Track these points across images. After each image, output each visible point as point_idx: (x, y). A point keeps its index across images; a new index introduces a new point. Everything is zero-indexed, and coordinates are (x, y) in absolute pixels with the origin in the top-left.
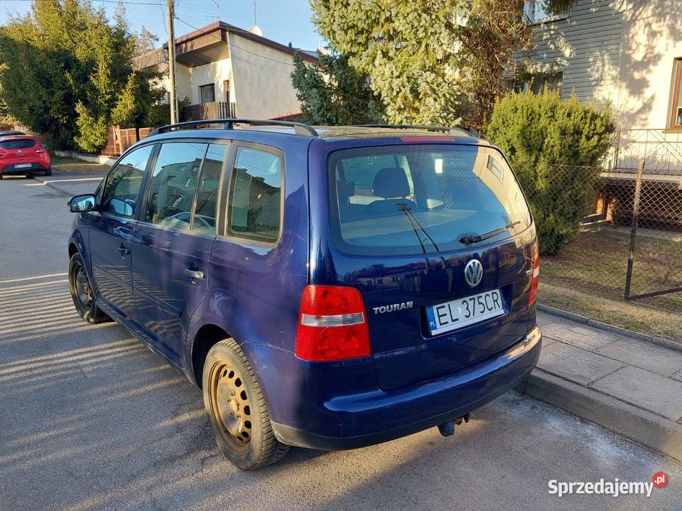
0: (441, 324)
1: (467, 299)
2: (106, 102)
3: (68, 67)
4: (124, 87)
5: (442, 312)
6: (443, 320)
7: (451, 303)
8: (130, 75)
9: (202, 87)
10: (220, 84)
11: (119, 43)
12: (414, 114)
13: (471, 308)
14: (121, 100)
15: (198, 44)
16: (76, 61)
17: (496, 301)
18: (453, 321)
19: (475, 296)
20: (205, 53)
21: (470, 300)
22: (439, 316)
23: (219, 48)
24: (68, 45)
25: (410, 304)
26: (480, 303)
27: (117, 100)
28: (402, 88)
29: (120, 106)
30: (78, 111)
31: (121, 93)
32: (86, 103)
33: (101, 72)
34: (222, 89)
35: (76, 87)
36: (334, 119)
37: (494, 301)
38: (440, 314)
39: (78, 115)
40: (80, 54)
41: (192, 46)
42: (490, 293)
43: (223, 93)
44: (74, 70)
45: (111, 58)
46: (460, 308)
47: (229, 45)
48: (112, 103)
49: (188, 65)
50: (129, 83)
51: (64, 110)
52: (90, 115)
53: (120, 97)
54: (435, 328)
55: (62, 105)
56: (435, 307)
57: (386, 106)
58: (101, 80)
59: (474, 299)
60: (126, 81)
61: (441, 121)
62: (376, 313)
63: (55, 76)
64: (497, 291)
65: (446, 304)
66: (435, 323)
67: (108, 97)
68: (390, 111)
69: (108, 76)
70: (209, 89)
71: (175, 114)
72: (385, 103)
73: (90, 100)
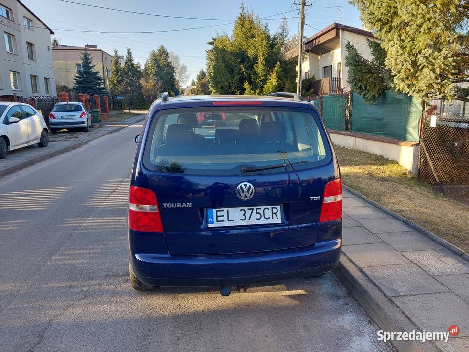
0: (218, 221)
1: (246, 208)
2: (261, 81)
3: (243, 61)
4: (272, 72)
5: (219, 213)
6: (220, 219)
7: (230, 209)
8: (277, 64)
9: (325, 68)
10: (335, 66)
11: (272, 44)
12: (415, 82)
13: (248, 215)
14: (270, 79)
15: (322, 40)
16: (248, 57)
17: (275, 213)
18: (229, 220)
19: (255, 208)
20: (327, 45)
21: (248, 209)
22: (217, 216)
23: (335, 41)
24: (245, 48)
25: (189, 205)
26: (257, 213)
27: (267, 79)
28: (404, 63)
29: (268, 83)
30: (245, 87)
31: (270, 75)
32: (250, 83)
33: (260, 63)
34: (336, 69)
35: (246, 73)
36: (364, 87)
37: (273, 213)
38: (218, 215)
39: (245, 90)
40: (250, 53)
41: (319, 42)
42: (270, 207)
43: (336, 71)
44: (246, 63)
45: (267, 54)
46: (237, 214)
47: (340, 38)
48: (264, 82)
49: (318, 54)
50: (276, 69)
51: (239, 87)
52: (252, 89)
53: (269, 77)
54: (213, 223)
55: (238, 84)
56: (215, 210)
57: (394, 76)
58: (259, 68)
59: (253, 209)
60: (274, 67)
61: (436, 86)
62: (165, 207)
63: (235, 67)
64: (279, 207)
65: (225, 210)
66: (213, 220)
67: (263, 78)
68: (396, 81)
69: (264, 64)
70: (328, 69)
71: (300, 87)
72: (393, 74)
73: (253, 80)
